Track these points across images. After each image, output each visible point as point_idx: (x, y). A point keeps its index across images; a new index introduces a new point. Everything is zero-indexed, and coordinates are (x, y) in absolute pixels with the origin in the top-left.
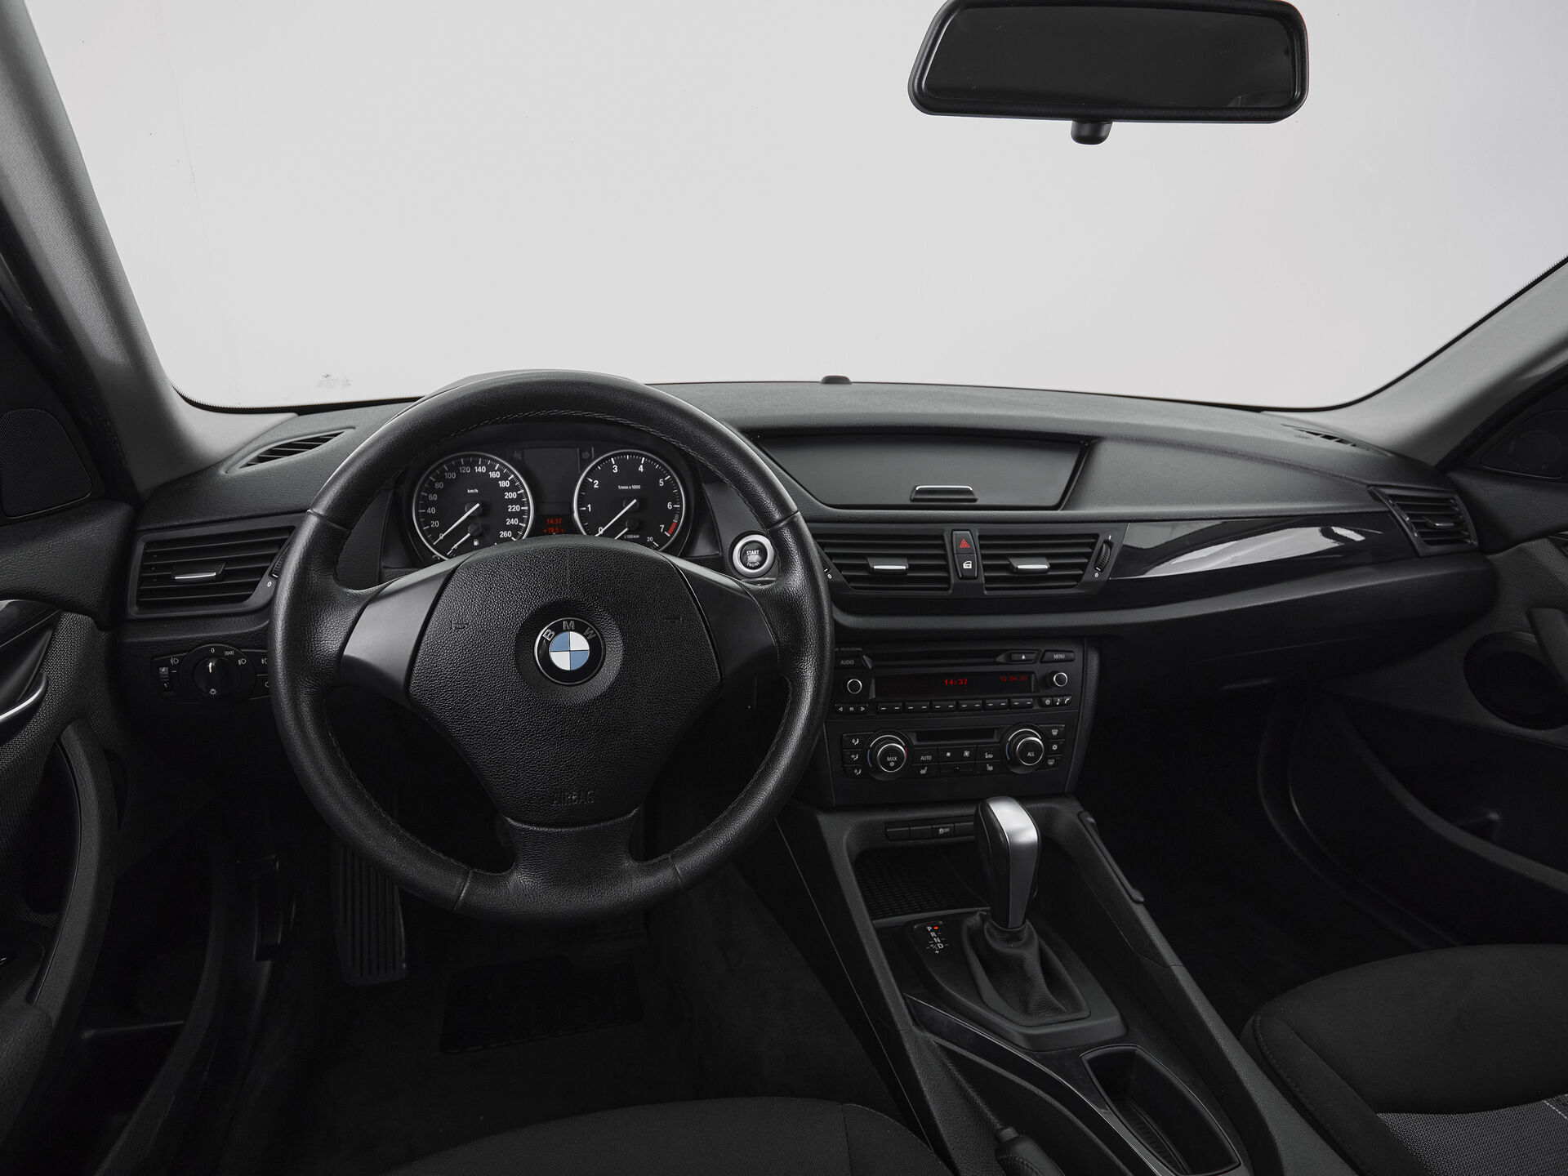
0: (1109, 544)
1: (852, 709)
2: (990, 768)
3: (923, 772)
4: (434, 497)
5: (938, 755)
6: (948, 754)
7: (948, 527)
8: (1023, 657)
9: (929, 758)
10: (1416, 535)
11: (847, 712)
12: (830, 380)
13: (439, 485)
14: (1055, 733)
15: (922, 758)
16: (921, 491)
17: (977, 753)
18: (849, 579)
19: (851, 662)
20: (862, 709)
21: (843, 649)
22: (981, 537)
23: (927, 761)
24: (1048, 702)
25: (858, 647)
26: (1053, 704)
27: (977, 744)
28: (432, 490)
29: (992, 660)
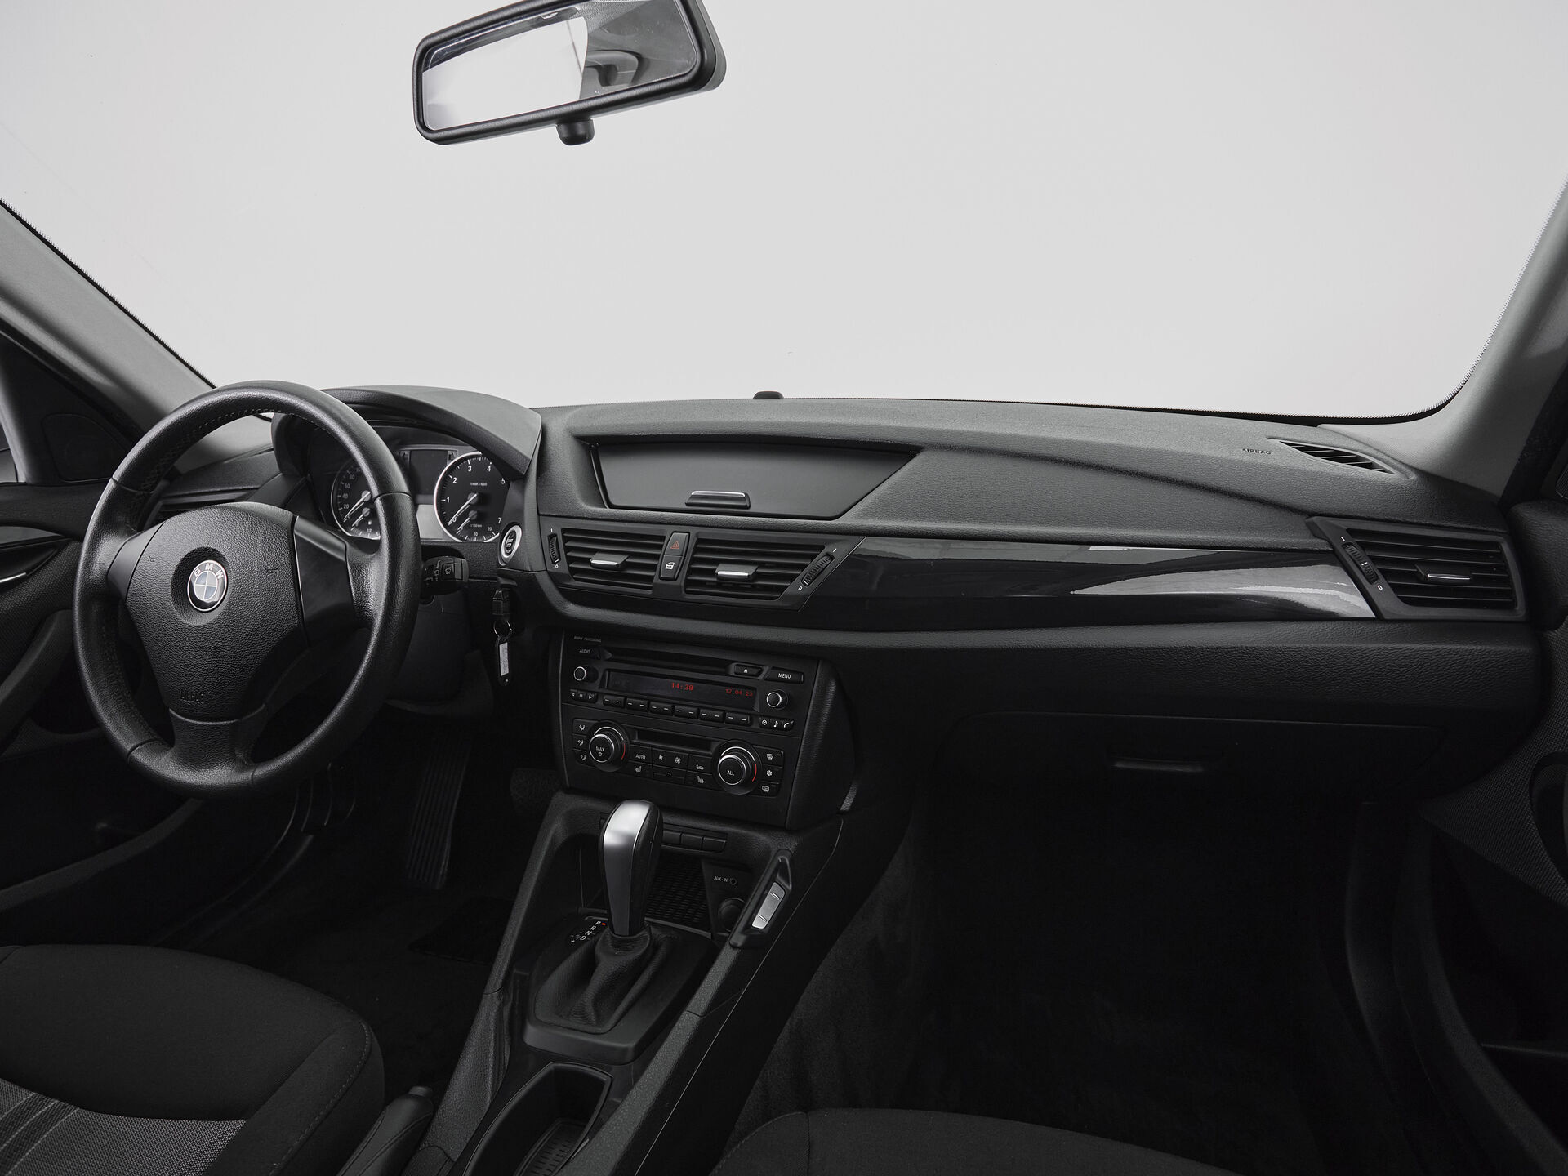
0: (831, 557)
1: (581, 695)
2: (701, 781)
3: (638, 770)
4: (347, 486)
5: (652, 754)
6: (661, 757)
7: (669, 529)
8: (746, 671)
9: (643, 757)
10: (1380, 588)
11: (577, 698)
12: (761, 396)
13: (352, 477)
14: (770, 757)
15: (637, 756)
16: (694, 497)
17: (688, 761)
18: (573, 571)
19: (588, 652)
20: (590, 697)
21: (586, 639)
22: (700, 541)
23: (641, 760)
24: (765, 722)
25: (599, 639)
26: (770, 726)
27: (690, 753)
28: (347, 481)
29: (723, 670)
